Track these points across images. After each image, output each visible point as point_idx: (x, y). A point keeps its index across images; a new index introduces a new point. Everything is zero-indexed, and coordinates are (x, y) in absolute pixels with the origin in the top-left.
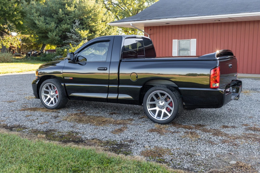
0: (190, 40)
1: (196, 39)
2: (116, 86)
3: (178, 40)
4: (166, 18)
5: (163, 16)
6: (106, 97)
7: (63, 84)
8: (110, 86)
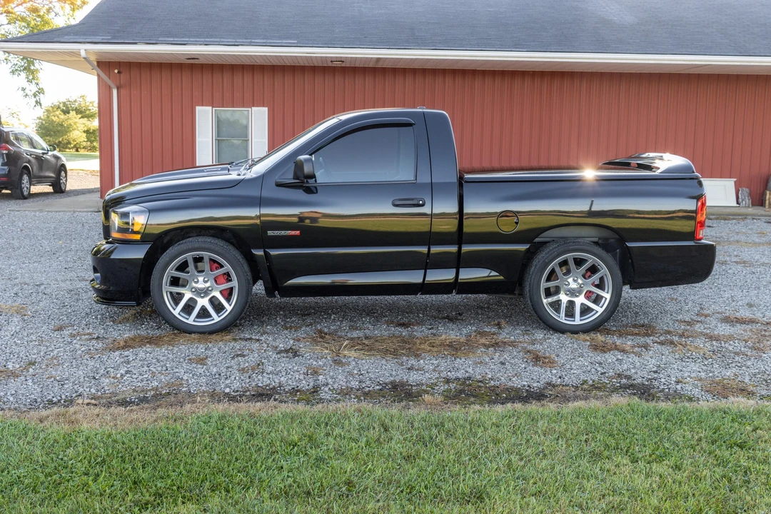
0: (250, 109)
1: (266, 109)
2: (454, 249)
3: (214, 109)
4: (206, 45)
5: (199, 36)
6: (420, 280)
7: (259, 253)
8: (435, 249)
